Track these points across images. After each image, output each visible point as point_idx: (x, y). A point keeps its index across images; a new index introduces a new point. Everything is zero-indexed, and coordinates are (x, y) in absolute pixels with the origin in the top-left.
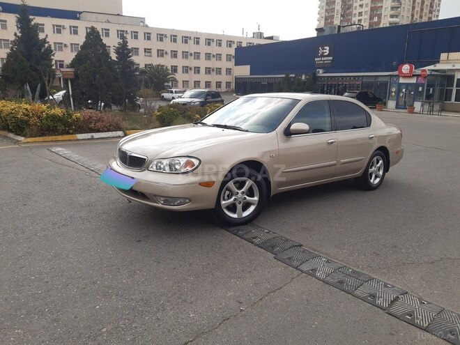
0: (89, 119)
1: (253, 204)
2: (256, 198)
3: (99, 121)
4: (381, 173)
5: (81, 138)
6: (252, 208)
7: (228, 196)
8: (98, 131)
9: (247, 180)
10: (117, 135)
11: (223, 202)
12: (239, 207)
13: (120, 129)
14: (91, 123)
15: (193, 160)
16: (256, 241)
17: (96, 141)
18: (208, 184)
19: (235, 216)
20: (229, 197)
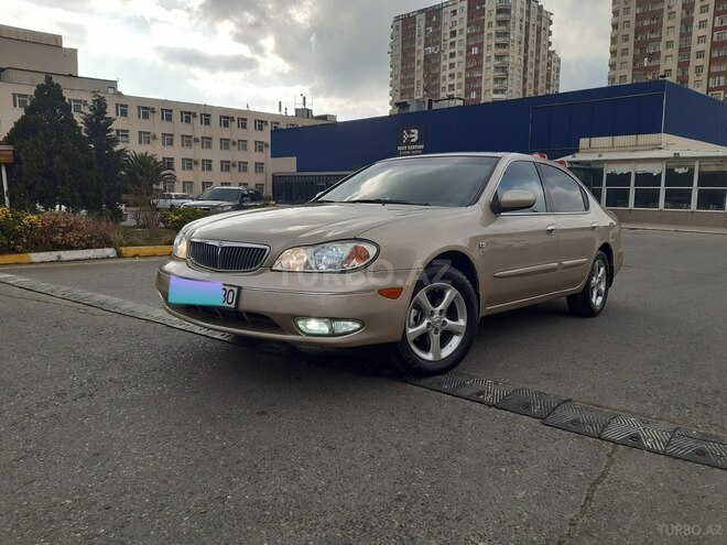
0: (51, 227)
1: (458, 334)
2: (462, 322)
3: (70, 229)
4: (603, 288)
5: (38, 260)
6: (455, 341)
7: (415, 319)
8: (70, 247)
9: (447, 289)
11: (411, 331)
12: (435, 339)
13: (109, 245)
14: (56, 233)
15: (367, 246)
16: (487, 398)
17: (66, 264)
18: (392, 293)
19: (429, 357)
20: (418, 321)
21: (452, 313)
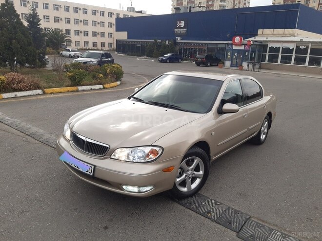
0: (11, 81)
1: (199, 177)
2: (201, 172)
3: (20, 82)
5: (6, 97)
7: (180, 173)
8: (21, 90)
9: (195, 159)
10: (37, 93)
12: (189, 181)
13: (39, 88)
14: (14, 84)
15: (157, 149)
17: (19, 100)
18: (169, 170)
19: (185, 190)
20: (181, 175)
21: (197, 169)
